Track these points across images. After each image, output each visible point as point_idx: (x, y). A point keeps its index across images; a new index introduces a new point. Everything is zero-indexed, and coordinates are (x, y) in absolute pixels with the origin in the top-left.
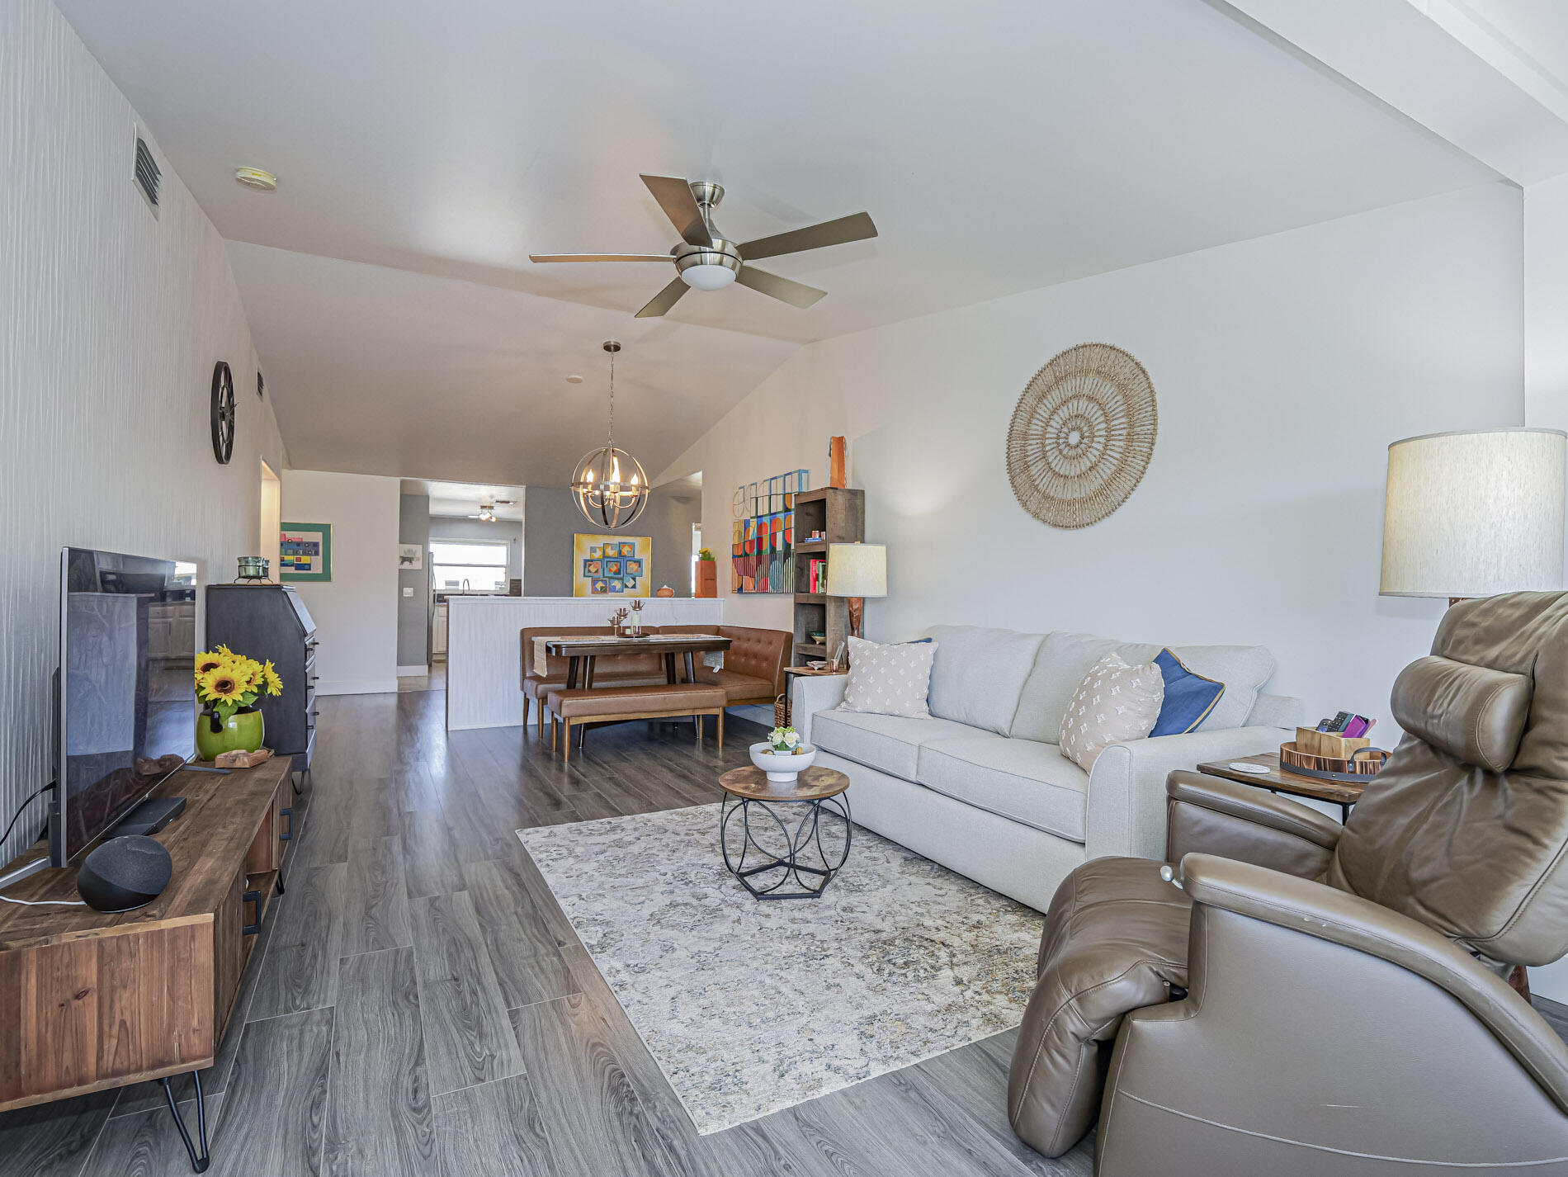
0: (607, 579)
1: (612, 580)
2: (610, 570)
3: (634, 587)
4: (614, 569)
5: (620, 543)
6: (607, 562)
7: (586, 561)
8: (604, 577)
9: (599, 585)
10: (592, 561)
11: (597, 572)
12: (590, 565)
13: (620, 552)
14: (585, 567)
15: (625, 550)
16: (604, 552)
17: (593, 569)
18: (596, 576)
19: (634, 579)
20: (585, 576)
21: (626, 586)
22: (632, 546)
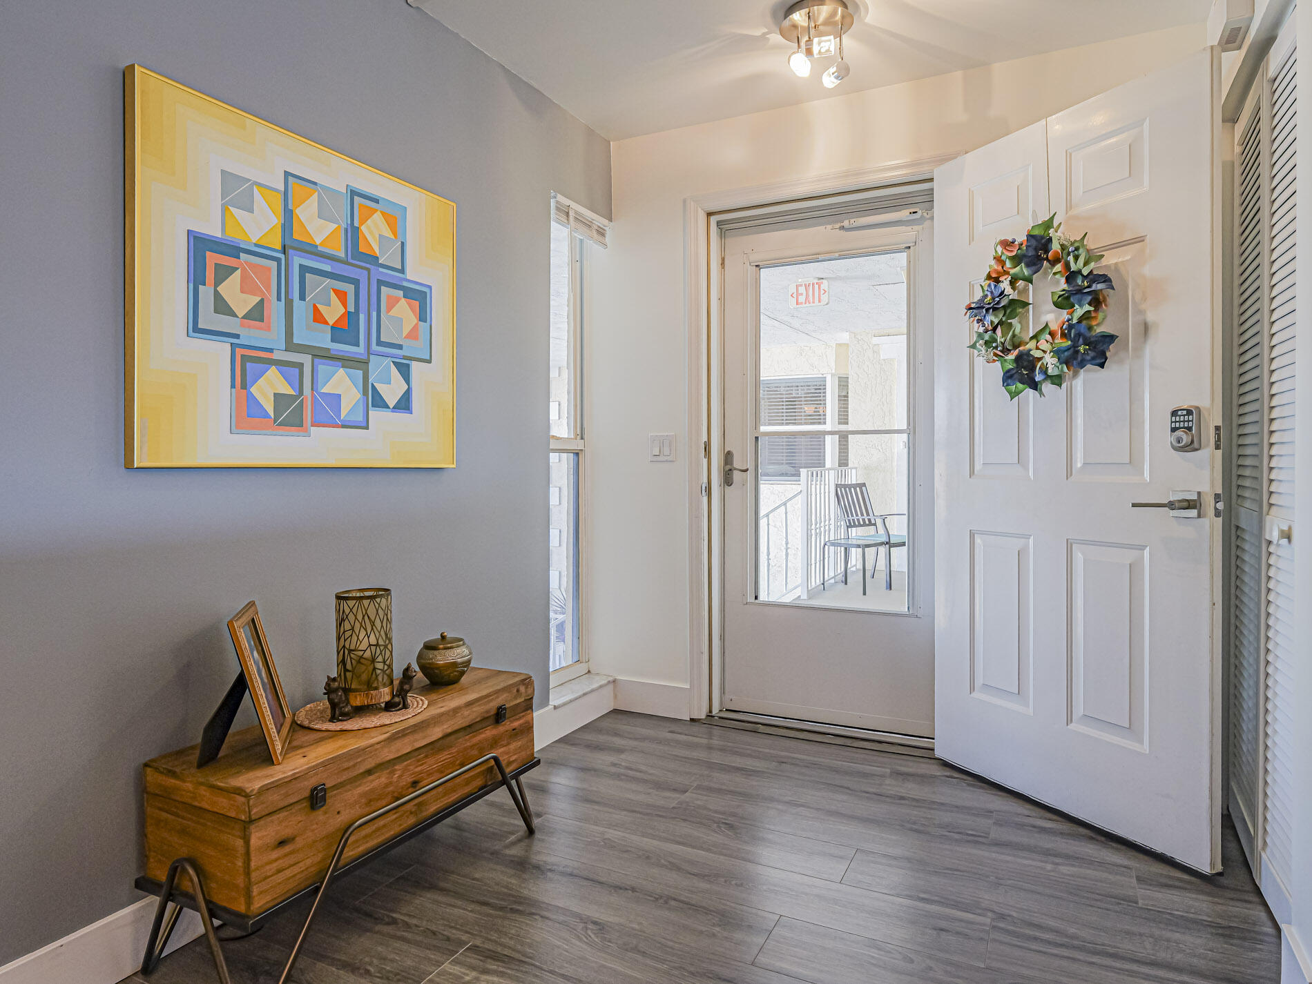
0: (306, 359)
1: (322, 368)
2: (318, 318)
3: (404, 404)
4: (333, 312)
5: (354, 193)
6: (304, 269)
7: (199, 244)
8: (291, 346)
9: (268, 386)
10: (234, 250)
11: (257, 314)
12: (223, 273)
13: (353, 233)
14: (197, 277)
15: (374, 231)
16: (288, 214)
17: (230, 289)
18: (252, 335)
19: (404, 371)
20: (196, 329)
21: (379, 402)
22: (395, 219)
